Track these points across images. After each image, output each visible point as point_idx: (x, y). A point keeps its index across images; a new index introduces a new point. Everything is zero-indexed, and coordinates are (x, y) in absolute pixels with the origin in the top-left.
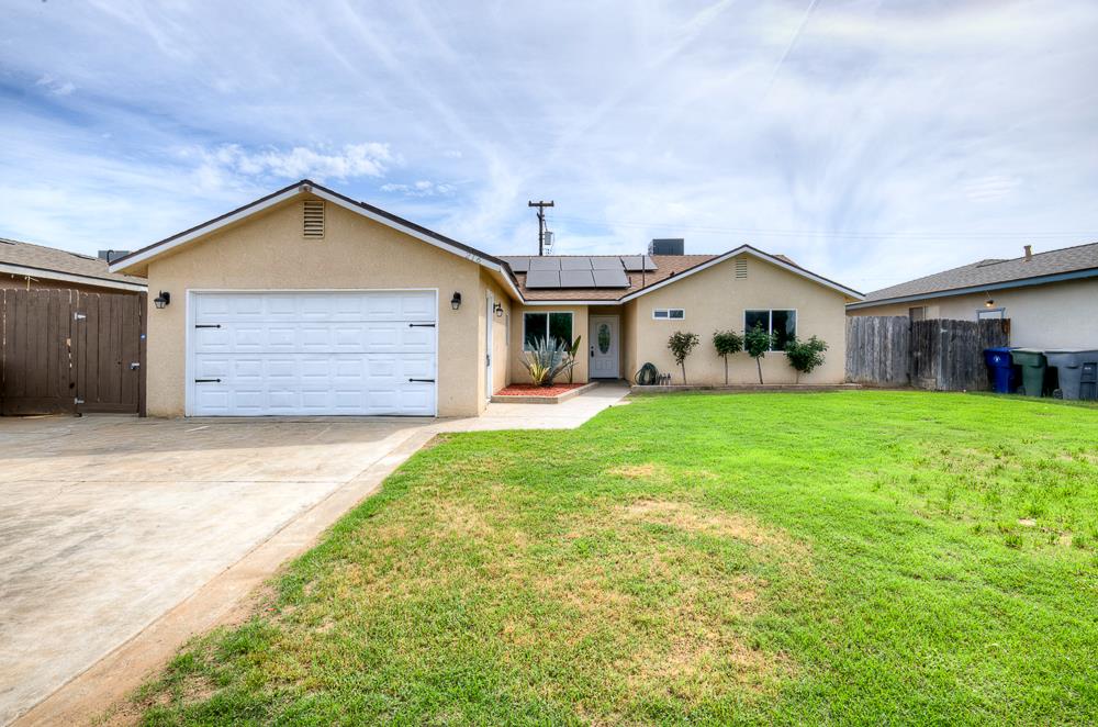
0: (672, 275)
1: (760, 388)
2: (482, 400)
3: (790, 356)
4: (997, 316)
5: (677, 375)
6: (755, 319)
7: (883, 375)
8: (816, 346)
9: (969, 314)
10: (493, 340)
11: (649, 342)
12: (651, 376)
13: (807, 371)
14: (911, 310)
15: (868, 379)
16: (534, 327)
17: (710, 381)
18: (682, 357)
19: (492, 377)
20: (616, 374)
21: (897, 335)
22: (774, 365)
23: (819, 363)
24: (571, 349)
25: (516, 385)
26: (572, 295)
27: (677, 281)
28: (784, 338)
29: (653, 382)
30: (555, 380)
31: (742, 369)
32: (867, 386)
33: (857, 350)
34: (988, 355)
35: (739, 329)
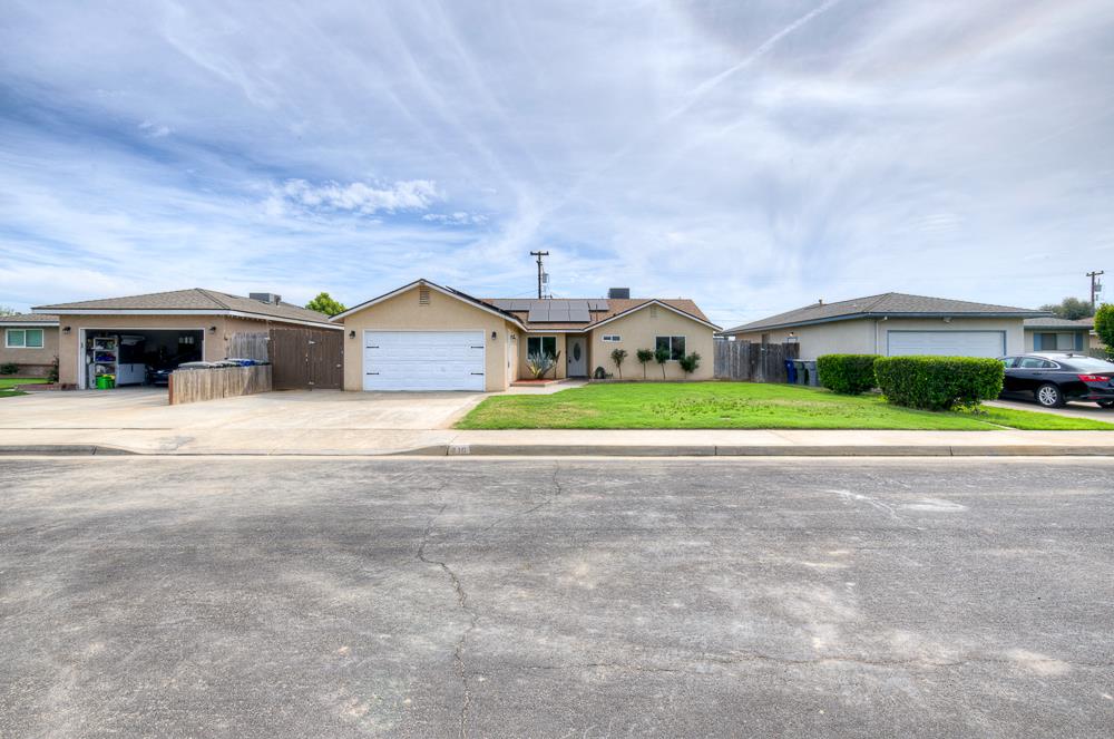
0: (615, 315)
1: (664, 381)
2: (507, 385)
3: (681, 363)
4: (793, 341)
5: (616, 374)
6: (662, 342)
7: (735, 374)
8: (695, 357)
9: (777, 340)
10: (511, 352)
11: (601, 355)
12: (602, 375)
13: (691, 372)
14: (763, 336)
15: (727, 376)
16: (533, 344)
17: (636, 378)
18: (619, 363)
19: (510, 373)
20: (585, 374)
21: (743, 351)
22: (672, 368)
23: (697, 367)
24: (555, 357)
25: (523, 378)
26: (556, 326)
27: (619, 319)
28: (678, 353)
29: (603, 377)
30: (546, 376)
31: (654, 370)
32: (724, 380)
33: (720, 359)
34: (786, 362)
35: (652, 348)
